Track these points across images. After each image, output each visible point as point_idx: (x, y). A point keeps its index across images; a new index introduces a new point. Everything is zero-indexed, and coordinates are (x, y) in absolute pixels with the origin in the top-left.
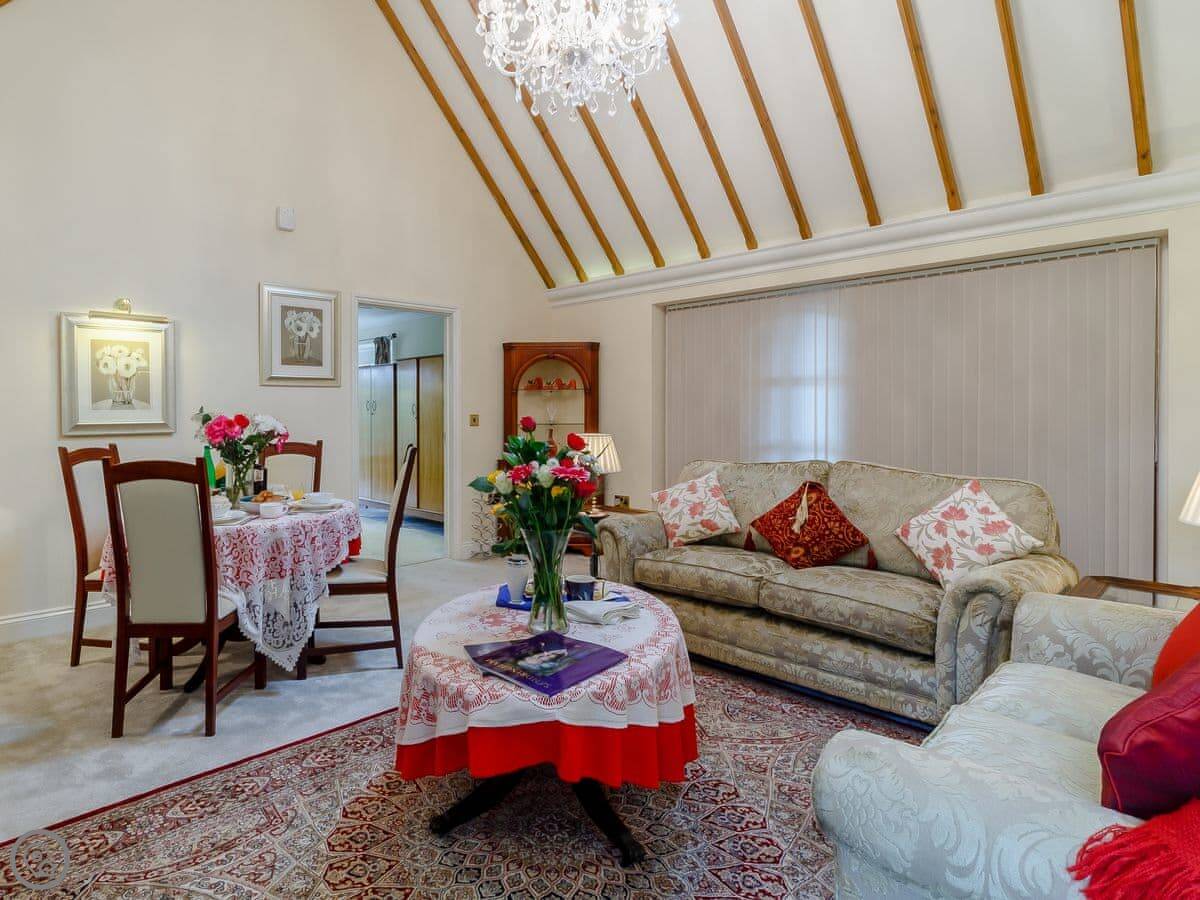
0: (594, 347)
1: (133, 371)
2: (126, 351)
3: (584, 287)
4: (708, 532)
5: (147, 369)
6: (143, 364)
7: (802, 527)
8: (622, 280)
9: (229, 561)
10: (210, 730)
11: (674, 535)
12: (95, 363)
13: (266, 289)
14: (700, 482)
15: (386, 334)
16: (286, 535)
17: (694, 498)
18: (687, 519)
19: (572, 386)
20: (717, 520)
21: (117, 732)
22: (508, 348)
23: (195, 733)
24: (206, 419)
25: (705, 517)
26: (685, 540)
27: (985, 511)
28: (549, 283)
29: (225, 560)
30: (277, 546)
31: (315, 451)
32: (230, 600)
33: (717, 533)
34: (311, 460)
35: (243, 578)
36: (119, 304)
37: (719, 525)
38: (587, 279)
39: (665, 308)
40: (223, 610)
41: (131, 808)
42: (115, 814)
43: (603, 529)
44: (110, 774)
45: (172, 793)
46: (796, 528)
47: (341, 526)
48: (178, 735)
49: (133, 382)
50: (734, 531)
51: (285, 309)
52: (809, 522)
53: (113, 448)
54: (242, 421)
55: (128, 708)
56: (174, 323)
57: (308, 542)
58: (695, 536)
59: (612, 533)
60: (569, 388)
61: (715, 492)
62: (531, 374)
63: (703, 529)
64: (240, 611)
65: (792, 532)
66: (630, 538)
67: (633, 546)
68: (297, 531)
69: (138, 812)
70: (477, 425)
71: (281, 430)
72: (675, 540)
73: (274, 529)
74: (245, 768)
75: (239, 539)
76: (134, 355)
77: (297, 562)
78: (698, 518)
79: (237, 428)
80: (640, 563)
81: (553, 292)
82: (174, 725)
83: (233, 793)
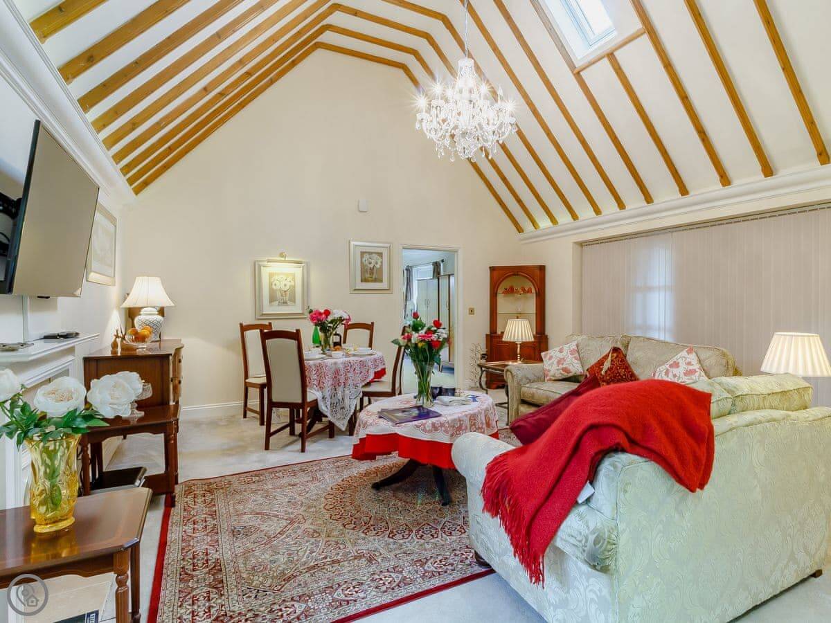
0: (542, 269)
1: (288, 287)
2: (285, 277)
3: (538, 232)
4: (566, 374)
5: (294, 287)
6: (292, 283)
7: (606, 372)
8: (557, 228)
9: (315, 377)
10: (303, 450)
11: (547, 375)
12: (271, 284)
13: (352, 243)
14: (566, 347)
15: (438, 259)
16: (341, 366)
17: (560, 355)
18: (555, 367)
19: (529, 291)
20: (571, 368)
21: (267, 448)
22: (492, 269)
23: (298, 451)
24: (311, 312)
25: (564, 366)
26: (554, 378)
27: (689, 364)
28: (520, 230)
29: (312, 376)
30: (337, 371)
31: (370, 327)
32: (313, 394)
33: (571, 375)
34: (368, 332)
35: (322, 386)
36: (282, 255)
37: (571, 370)
38: (539, 227)
39: (581, 244)
40: (310, 398)
41: (264, 471)
42: (258, 473)
43: (508, 370)
44: (259, 461)
45: (281, 469)
46: (603, 372)
47: (370, 364)
48: (289, 451)
49: (288, 293)
50: (579, 374)
51: (363, 254)
52: (609, 369)
53: (270, 324)
54: (327, 313)
55: (272, 439)
56: (307, 264)
57: (352, 370)
58: (559, 376)
59: (511, 373)
60: (528, 292)
61: (572, 352)
62: (505, 284)
63: (562, 372)
64: (319, 400)
65: (601, 375)
66: (520, 376)
67: (521, 380)
68: (345, 364)
69: (266, 473)
70: (473, 314)
71: (345, 316)
72: (548, 378)
73: (335, 363)
74: (311, 464)
75: (319, 368)
76: (288, 279)
77: (346, 379)
78: (561, 366)
79: (324, 316)
80: (523, 388)
81: (522, 236)
82: (290, 448)
83: (303, 471)
